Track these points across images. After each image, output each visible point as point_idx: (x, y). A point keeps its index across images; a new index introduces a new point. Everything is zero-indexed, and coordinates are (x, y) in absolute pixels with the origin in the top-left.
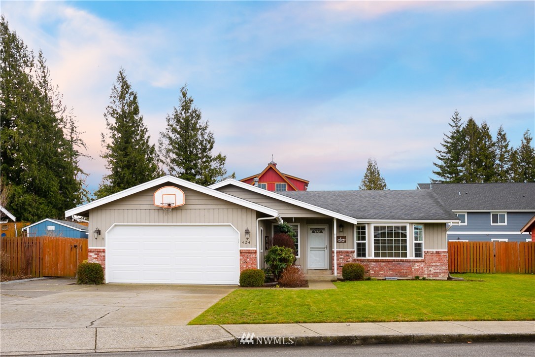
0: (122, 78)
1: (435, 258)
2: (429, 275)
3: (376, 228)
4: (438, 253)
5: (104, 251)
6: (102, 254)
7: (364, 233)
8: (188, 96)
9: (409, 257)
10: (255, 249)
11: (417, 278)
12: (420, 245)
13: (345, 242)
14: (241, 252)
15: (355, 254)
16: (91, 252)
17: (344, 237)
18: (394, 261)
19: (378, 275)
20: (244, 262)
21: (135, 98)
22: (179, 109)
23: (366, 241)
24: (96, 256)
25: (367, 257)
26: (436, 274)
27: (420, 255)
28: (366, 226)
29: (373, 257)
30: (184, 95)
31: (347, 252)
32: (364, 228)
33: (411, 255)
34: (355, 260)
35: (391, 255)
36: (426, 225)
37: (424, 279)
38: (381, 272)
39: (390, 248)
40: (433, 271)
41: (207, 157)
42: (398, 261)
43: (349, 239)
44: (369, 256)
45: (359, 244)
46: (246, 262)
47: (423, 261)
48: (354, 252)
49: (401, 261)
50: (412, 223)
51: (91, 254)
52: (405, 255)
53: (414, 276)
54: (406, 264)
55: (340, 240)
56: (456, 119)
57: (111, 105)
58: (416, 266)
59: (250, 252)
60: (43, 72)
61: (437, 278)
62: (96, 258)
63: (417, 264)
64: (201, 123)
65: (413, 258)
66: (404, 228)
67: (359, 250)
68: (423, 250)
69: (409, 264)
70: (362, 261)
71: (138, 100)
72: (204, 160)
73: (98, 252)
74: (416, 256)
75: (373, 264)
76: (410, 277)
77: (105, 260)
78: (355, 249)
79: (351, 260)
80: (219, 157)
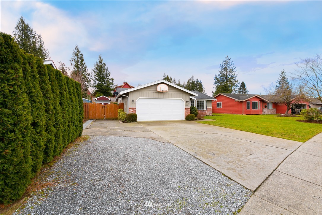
0: (77, 48)
1: (209, 110)
3: (197, 101)
4: (210, 108)
5: (135, 109)
8: (102, 58)
12: (207, 106)
21: (82, 56)
22: (98, 62)
23: (194, 105)
28: (195, 100)
30: (100, 58)
33: (205, 109)
35: (201, 109)
36: (208, 100)
39: (200, 107)
40: (209, 113)
41: (108, 78)
46: (187, 112)
49: (203, 111)
52: (204, 109)
53: (206, 115)
56: (164, 75)
57: (73, 57)
58: (206, 112)
59: (187, 109)
61: (210, 115)
62: (132, 111)
64: (106, 67)
65: (206, 110)
66: (204, 101)
71: (83, 56)
72: (107, 79)
73: (133, 109)
77: (136, 112)
80: (112, 79)
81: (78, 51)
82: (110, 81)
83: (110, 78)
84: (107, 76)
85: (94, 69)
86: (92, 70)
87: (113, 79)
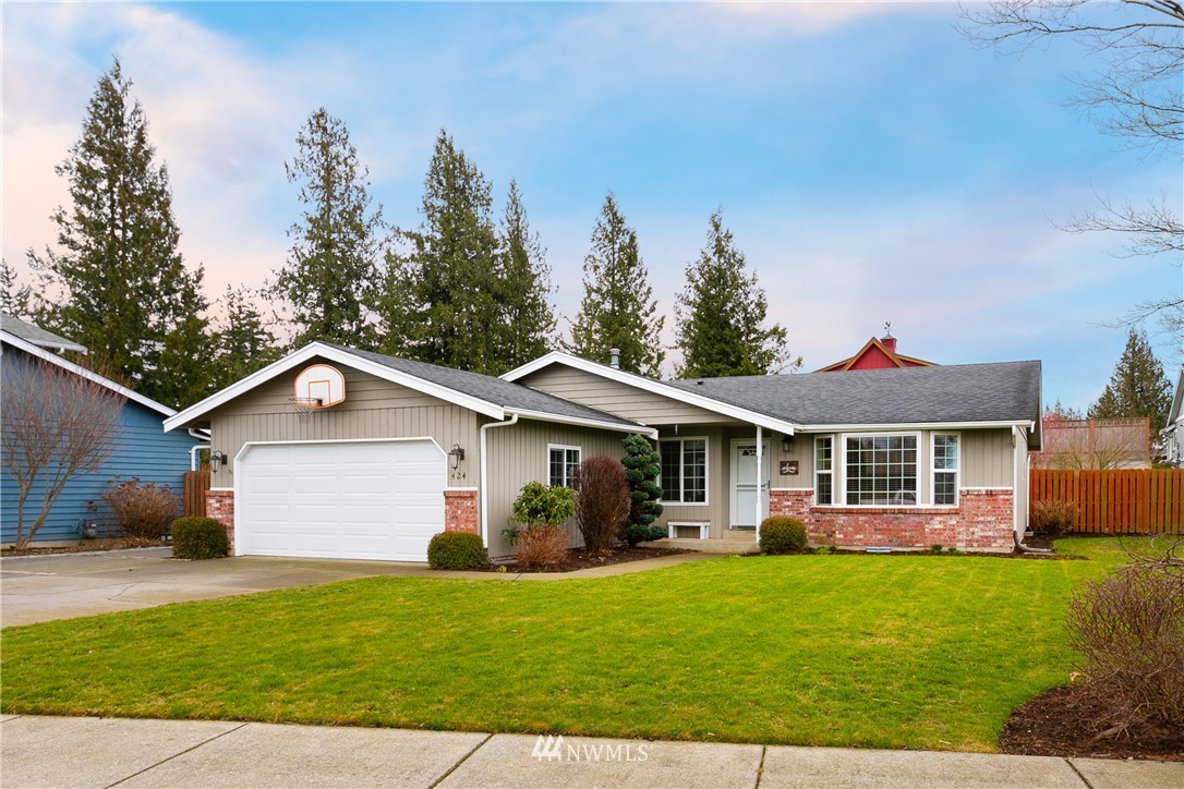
0: (610, 208)
1: (985, 506)
2: (969, 543)
3: (852, 443)
4: (990, 494)
5: (230, 495)
6: (228, 501)
7: (828, 454)
8: (723, 229)
9: (919, 505)
10: (475, 489)
11: (936, 550)
12: (951, 477)
13: (797, 472)
14: (447, 496)
15: (815, 498)
16: (210, 496)
17: (795, 464)
18: (885, 511)
19: (851, 542)
20: (452, 517)
21: (632, 238)
22: (709, 252)
23: (832, 471)
24: (218, 505)
25: (834, 505)
26: (987, 541)
27: (950, 500)
28: (833, 437)
29: (843, 504)
30: (717, 227)
31: (798, 494)
32: (828, 443)
33: (925, 498)
34: (813, 511)
35: (881, 499)
36: (967, 433)
37: (952, 552)
38: (858, 537)
39: (881, 485)
40: (979, 534)
41: (755, 331)
42: (893, 512)
43: (803, 468)
44: (836, 502)
45: (821, 477)
46: (455, 517)
47: (957, 512)
48: (811, 493)
49: (901, 511)
50: (929, 431)
51: (212, 501)
52: (911, 498)
53: (929, 543)
54: (912, 518)
55: (787, 469)
57: (592, 253)
58: (936, 523)
59: (461, 496)
60: (516, 212)
61: (987, 550)
62: (218, 509)
63: (938, 518)
64: (745, 274)
65: (931, 505)
66: (911, 442)
67: (821, 488)
68: (959, 487)
69: (917, 519)
70: (823, 512)
71: (638, 241)
73: (221, 497)
74: (938, 500)
75: (842, 519)
76: (919, 547)
77: (232, 513)
78: (815, 489)
79: (805, 509)
80: (775, 331)
81: (617, 221)
82: (769, 345)
83: (764, 326)
84: (749, 321)
85: (683, 291)
86: (676, 299)
87: (778, 333)
